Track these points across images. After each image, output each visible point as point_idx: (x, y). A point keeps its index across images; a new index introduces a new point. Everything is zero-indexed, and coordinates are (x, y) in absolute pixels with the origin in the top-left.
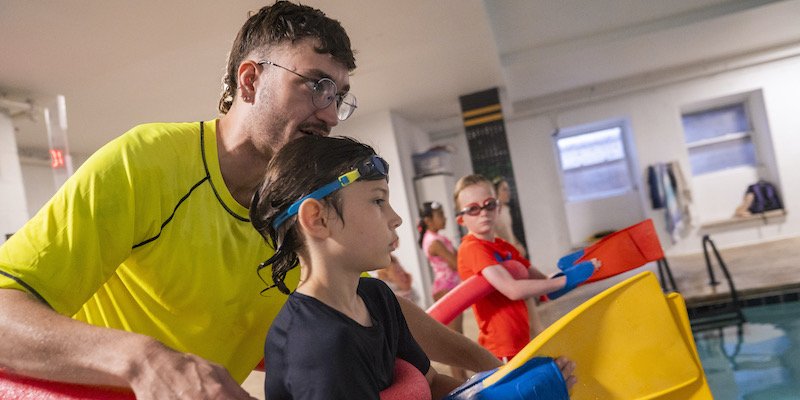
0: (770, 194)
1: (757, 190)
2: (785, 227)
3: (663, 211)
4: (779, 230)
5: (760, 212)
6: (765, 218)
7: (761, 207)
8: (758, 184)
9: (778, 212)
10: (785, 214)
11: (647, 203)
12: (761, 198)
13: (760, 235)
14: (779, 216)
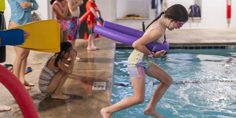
0: (197, 10)
1: (193, 8)
2: (200, 24)
3: (155, 10)
4: (198, 25)
5: (192, 17)
6: (193, 19)
7: (193, 15)
8: (194, 6)
9: (199, 18)
10: (200, 19)
11: (150, 6)
12: (193, 11)
13: (190, 26)
14: (198, 19)
